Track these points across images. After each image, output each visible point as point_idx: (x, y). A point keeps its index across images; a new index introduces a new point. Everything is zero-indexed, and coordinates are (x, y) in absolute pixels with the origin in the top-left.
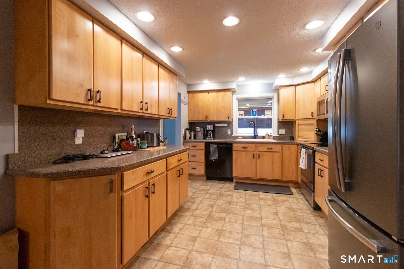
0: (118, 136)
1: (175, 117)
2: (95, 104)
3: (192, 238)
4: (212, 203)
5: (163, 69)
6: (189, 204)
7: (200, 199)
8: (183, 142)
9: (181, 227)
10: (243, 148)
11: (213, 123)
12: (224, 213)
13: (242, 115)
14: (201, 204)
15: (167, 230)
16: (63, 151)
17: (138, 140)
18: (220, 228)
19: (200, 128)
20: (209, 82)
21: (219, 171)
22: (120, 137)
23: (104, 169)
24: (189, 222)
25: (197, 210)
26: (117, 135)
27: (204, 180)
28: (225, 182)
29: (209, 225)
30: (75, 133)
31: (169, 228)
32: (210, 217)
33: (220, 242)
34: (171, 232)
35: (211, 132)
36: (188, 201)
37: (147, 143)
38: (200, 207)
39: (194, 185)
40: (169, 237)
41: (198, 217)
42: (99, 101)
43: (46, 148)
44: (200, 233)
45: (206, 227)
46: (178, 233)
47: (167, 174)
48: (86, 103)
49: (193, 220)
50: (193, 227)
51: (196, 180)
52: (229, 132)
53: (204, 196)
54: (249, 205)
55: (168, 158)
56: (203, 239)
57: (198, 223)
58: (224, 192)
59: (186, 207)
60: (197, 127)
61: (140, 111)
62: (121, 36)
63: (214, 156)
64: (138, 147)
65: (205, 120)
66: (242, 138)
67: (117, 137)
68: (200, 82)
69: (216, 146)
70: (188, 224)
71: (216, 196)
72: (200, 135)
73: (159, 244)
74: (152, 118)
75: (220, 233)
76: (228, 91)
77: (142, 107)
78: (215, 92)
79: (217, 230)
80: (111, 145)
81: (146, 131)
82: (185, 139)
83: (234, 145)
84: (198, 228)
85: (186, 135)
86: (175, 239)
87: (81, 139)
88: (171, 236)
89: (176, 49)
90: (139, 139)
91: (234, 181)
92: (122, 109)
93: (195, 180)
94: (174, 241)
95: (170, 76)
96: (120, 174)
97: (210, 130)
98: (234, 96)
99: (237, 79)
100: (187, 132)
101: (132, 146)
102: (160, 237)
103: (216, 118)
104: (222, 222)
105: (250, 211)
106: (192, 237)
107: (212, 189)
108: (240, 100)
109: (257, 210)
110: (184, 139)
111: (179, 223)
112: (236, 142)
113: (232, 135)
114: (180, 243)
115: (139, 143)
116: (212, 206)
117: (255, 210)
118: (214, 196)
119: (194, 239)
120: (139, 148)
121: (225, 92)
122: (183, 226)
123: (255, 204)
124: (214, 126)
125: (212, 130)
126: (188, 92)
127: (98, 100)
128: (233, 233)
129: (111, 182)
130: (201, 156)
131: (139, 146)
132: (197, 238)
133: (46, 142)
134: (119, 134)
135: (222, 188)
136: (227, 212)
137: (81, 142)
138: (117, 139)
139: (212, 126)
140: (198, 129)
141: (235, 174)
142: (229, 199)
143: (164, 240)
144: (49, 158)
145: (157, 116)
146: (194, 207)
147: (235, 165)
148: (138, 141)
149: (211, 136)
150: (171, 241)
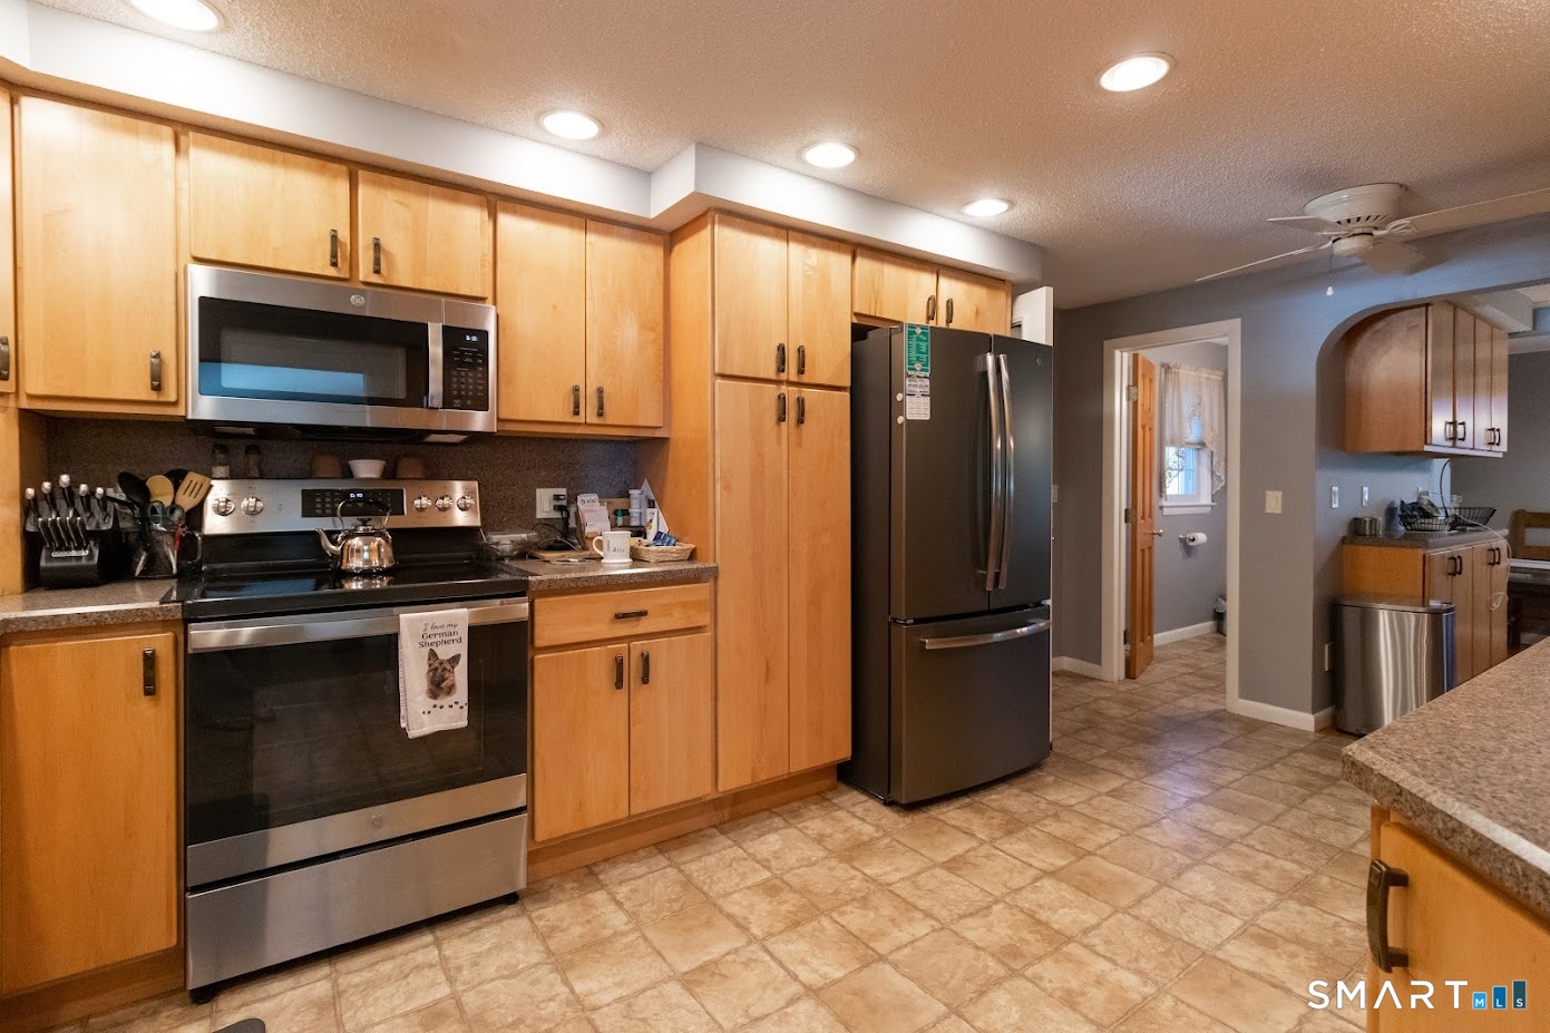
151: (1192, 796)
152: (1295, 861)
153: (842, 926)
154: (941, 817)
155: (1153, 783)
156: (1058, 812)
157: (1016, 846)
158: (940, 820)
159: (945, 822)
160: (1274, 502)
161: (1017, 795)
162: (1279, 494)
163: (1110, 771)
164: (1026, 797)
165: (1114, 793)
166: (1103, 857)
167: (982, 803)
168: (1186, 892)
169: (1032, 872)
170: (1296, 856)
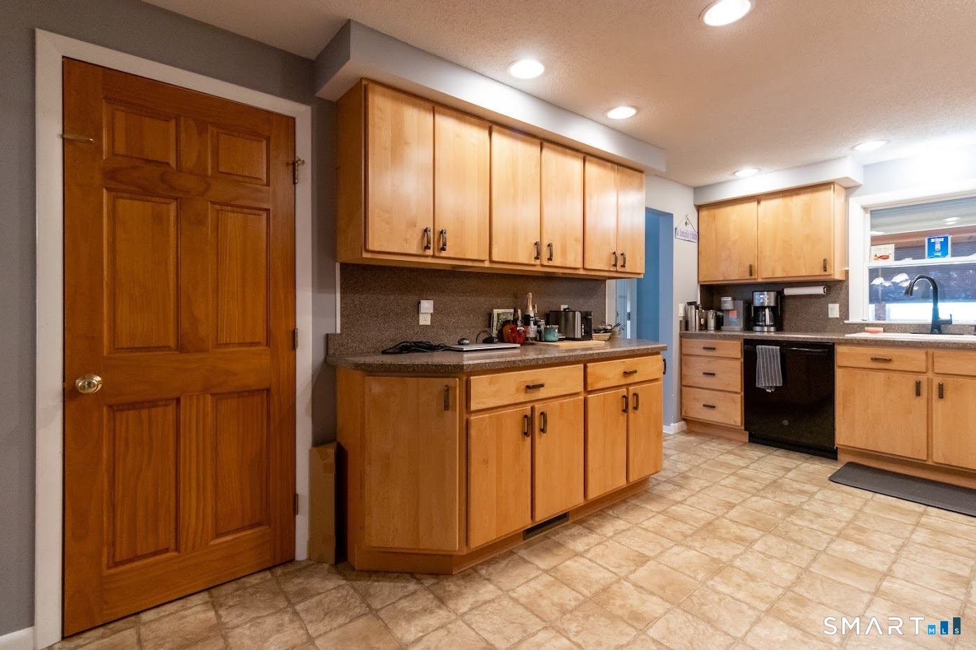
0: (499, 315)
1: (640, 274)
2: (437, 254)
3: (637, 556)
4: (732, 499)
5: (598, 164)
6: (669, 487)
7: (703, 483)
8: (682, 336)
9: (624, 528)
10: (875, 360)
11: (776, 287)
12: (759, 530)
13: (885, 258)
14: (700, 495)
15: (590, 524)
16: (399, 335)
17: (540, 323)
18: (724, 558)
19: (734, 299)
20: (756, 171)
21: (786, 422)
22: (502, 317)
23: (436, 366)
24: (646, 524)
25: (682, 504)
26: (496, 311)
27: (741, 442)
28: (808, 456)
29: (697, 545)
30: (418, 307)
31: (596, 523)
32: (709, 529)
33: (707, 587)
34: (596, 530)
35: (767, 310)
36: (669, 481)
37: (556, 330)
38: (693, 499)
39: (704, 450)
40: (586, 538)
41: (676, 519)
42: (443, 249)
43: (376, 329)
44: (662, 552)
45: (687, 547)
46: (611, 537)
47: (585, 400)
48: (420, 252)
49: (660, 523)
50: (651, 535)
51: (719, 437)
52: (834, 311)
53: (719, 479)
54: (862, 530)
55: (588, 364)
56: (665, 568)
57: (668, 531)
58: (790, 481)
59: (655, 492)
60: (724, 299)
61: (533, 262)
62: (490, 119)
63: (770, 377)
64: (538, 339)
65: (747, 276)
66: (882, 329)
67: (495, 316)
68: (726, 176)
69: (776, 349)
70: (643, 526)
71: (756, 485)
72: (735, 322)
73: (559, 545)
74: (567, 276)
75: (718, 568)
76: (826, 189)
77: (538, 253)
78: (779, 197)
79: (713, 560)
80: (484, 332)
81: (566, 307)
82: (687, 329)
83: (840, 350)
84: (664, 541)
85: (689, 319)
86: (597, 547)
87: (429, 317)
88: (592, 538)
89: (622, 113)
90: (542, 322)
91: (844, 458)
92: (491, 261)
93: (713, 439)
94: (592, 549)
95: (618, 176)
96: (465, 378)
97: (766, 304)
98: (851, 200)
99: (852, 148)
100: (693, 313)
101: (523, 334)
102: (568, 532)
103: (784, 270)
104: (738, 548)
105: (855, 546)
106: (637, 554)
107: (752, 466)
108: (876, 213)
109: (887, 552)
110: (683, 328)
111: (621, 519)
112: (847, 340)
113: (846, 322)
114: (604, 555)
115: (543, 330)
116: (731, 506)
117: (874, 549)
118: (750, 484)
119: (642, 560)
120: (541, 341)
121: (812, 192)
122: (628, 527)
123: (889, 534)
124: (780, 297)
125: (772, 304)
126: (699, 208)
127: (441, 246)
128: (759, 580)
129: (447, 389)
130: (732, 375)
131: (540, 337)
132: (649, 560)
133: (375, 319)
134: (500, 311)
135: (789, 470)
136: (768, 529)
137: (428, 323)
138: (495, 319)
139: (773, 294)
140: (727, 302)
141: (843, 437)
142: (795, 500)
143: (574, 541)
144: (379, 344)
145: (582, 272)
146: (678, 496)
147: (844, 410)
148: (539, 326)
149: (768, 322)
150: (586, 548)
153: (574, 590)
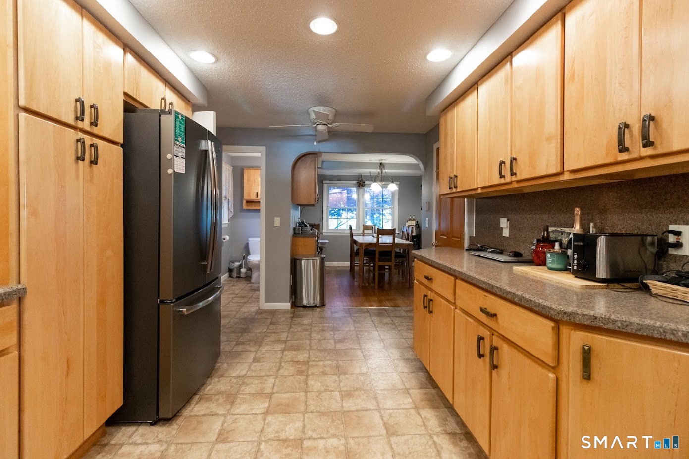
151: (281, 349)
152: (329, 360)
154: (192, 414)
155: (264, 349)
156: (243, 380)
157: (241, 408)
158: (194, 416)
159: (196, 416)
160: (277, 222)
161: (219, 382)
162: (279, 219)
163: (244, 351)
164: (223, 380)
165: (255, 360)
166: (277, 392)
167: (206, 394)
168: (315, 390)
169: (260, 417)
170: (328, 358)
